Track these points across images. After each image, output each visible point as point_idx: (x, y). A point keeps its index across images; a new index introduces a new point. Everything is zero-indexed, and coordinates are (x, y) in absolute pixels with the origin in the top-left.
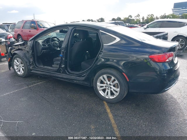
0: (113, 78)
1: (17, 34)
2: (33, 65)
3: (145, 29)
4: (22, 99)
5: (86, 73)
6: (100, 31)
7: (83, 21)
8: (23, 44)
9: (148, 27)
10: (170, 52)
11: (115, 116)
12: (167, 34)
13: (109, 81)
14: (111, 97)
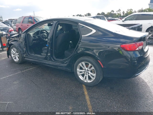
0: (90, 65)
1: (18, 28)
2: (26, 53)
3: (123, 21)
4: (15, 82)
5: (68, 60)
6: (79, 24)
7: (74, 16)
8: (18, 36)
9: (125, 20)
10: (141, 42)
11: (91, 98)
12: (142, 25)
13: (87, 67)
14: (89, 81)
